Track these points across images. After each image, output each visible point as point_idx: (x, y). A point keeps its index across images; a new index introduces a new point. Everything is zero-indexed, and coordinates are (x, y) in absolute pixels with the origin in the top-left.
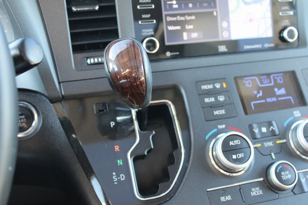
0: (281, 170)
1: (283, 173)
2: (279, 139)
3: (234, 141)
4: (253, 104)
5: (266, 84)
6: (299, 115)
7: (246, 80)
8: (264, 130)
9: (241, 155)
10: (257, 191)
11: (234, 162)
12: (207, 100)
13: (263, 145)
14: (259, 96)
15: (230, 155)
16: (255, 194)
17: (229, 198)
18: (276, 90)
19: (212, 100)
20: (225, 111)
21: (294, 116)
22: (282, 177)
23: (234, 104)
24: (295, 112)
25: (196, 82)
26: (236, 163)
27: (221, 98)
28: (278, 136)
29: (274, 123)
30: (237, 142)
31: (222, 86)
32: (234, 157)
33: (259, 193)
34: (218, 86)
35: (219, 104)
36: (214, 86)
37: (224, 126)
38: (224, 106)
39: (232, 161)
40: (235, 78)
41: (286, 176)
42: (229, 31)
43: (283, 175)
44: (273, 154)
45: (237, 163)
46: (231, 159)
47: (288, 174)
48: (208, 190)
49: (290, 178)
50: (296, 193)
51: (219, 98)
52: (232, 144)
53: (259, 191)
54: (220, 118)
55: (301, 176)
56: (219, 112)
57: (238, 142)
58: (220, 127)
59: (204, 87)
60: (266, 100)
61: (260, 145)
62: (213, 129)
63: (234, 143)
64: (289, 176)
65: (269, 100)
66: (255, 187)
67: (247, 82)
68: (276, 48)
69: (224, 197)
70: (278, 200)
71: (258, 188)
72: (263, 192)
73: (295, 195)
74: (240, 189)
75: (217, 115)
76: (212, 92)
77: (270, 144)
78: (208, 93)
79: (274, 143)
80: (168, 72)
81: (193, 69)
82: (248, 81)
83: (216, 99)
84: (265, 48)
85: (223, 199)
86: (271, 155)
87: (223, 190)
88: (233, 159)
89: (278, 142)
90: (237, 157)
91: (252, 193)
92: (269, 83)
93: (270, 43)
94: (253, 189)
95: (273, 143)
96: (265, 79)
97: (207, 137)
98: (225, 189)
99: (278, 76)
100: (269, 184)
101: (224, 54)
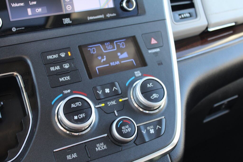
0: (122, 125)
1: (123, 128)
2: (122, 98)
3: (76, 104)
4: (98, 68)
5: (109, 50)
6: (140, 74)
7: (91, 48)
8: (107, 91)
9: (82, 116)
10: (101, 146)
11: (76, 122)
12: (52, 69)
13: (106, 105)
14: (103, 61)
15: (72, 117)
16: (100, 149)
17: (75, 156)
18: (119, 54)
19: (58, 68)
20: (70, 78)
21: (135, 76)
22: (123, 131)
23: (78, 70)
24: (136, 73)
25: (42, 53)
26: (77, 123)
27: (66, 66)
28: (120, 95)
29: (117, 84)
30: (78, 104)
31: (67, 54)
32: (76, 118)
33: (103, 147)
34: (63, 55)
35: (64, 72)
36: (59, 56)
37: (69, 91)
38: (69, 72)
39: (73, 122)
40: (80, 47)
41: (126, 130)
42: (72, 5)
43: (123, 129)
44: (115, 112)
45: (79, 123)
46: (73, 120)
47: (128, 128)
48: (54, 151)
49: (129, 131)
50: (137, 144)
51: (64, 66)
52: (73, 106)
53: (103, 146)
54: (65, 84)
55: (142, 128)
56: (64, 79)
57: (80, 104)
58: (66, 92)
59: (50, 57)
60: (110, 64)
61: (103, 105)
62: (59, 95)
63: (75, 105)
64: (129, 130)
65: (112, 64)
66: (99, 143)
67: (91, 50)
68: (117, 17)
69: (70, 155)
70: (121, 152)
71: (102, 144)
72: (107, 146)
73: (138, 146)
74: (85, 146)
75: (62, 81)
76: (57, 61)
77: (114, 103)
78: (53, 62)
79: (117, 101)
80: (14, 46)
81: (38, 42)
82: (93, 48)
83: (61, 67)
84: (108, 17)
85: (69, 157)
86: (114, 112)
87: (69, 149)
88: (74, 119)
89: (120, 100)
90: (78, 117)
91: (96, 148)
92: (112, 49)
93: (112, 13)
94: (98, 145)
95: (115, 102)
96: (108, 45)
97: (53, 103)
98: (71, 148)
99: (120, 42)
100: (112, 139)
101: (68, 25)
